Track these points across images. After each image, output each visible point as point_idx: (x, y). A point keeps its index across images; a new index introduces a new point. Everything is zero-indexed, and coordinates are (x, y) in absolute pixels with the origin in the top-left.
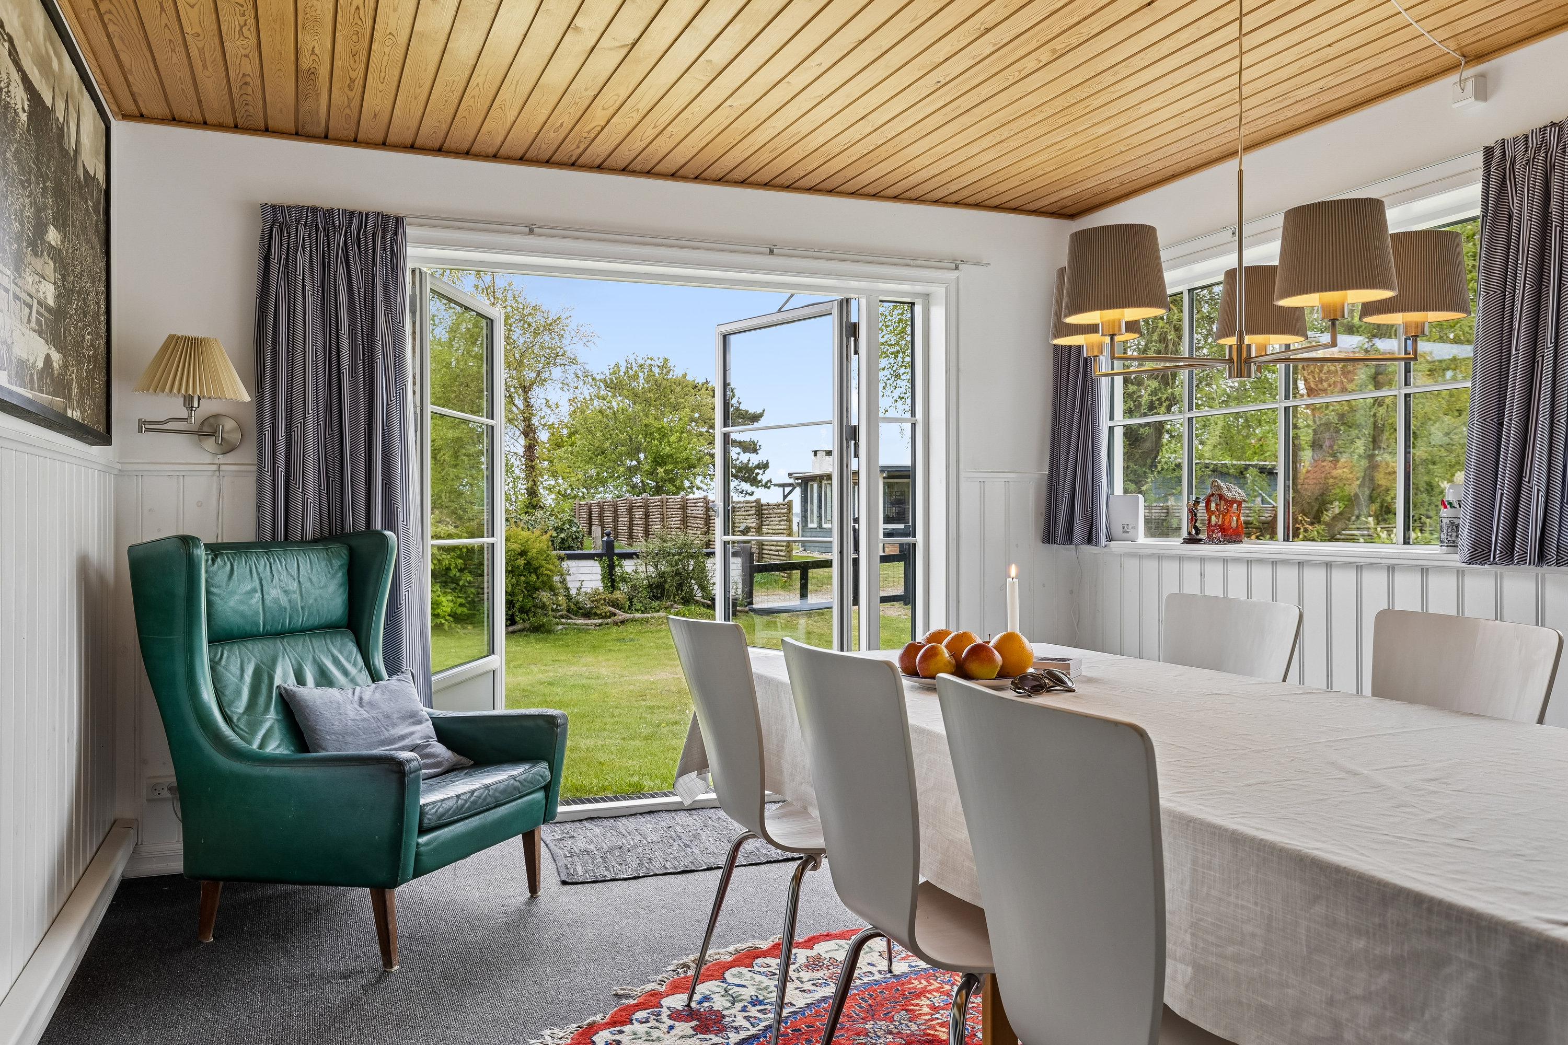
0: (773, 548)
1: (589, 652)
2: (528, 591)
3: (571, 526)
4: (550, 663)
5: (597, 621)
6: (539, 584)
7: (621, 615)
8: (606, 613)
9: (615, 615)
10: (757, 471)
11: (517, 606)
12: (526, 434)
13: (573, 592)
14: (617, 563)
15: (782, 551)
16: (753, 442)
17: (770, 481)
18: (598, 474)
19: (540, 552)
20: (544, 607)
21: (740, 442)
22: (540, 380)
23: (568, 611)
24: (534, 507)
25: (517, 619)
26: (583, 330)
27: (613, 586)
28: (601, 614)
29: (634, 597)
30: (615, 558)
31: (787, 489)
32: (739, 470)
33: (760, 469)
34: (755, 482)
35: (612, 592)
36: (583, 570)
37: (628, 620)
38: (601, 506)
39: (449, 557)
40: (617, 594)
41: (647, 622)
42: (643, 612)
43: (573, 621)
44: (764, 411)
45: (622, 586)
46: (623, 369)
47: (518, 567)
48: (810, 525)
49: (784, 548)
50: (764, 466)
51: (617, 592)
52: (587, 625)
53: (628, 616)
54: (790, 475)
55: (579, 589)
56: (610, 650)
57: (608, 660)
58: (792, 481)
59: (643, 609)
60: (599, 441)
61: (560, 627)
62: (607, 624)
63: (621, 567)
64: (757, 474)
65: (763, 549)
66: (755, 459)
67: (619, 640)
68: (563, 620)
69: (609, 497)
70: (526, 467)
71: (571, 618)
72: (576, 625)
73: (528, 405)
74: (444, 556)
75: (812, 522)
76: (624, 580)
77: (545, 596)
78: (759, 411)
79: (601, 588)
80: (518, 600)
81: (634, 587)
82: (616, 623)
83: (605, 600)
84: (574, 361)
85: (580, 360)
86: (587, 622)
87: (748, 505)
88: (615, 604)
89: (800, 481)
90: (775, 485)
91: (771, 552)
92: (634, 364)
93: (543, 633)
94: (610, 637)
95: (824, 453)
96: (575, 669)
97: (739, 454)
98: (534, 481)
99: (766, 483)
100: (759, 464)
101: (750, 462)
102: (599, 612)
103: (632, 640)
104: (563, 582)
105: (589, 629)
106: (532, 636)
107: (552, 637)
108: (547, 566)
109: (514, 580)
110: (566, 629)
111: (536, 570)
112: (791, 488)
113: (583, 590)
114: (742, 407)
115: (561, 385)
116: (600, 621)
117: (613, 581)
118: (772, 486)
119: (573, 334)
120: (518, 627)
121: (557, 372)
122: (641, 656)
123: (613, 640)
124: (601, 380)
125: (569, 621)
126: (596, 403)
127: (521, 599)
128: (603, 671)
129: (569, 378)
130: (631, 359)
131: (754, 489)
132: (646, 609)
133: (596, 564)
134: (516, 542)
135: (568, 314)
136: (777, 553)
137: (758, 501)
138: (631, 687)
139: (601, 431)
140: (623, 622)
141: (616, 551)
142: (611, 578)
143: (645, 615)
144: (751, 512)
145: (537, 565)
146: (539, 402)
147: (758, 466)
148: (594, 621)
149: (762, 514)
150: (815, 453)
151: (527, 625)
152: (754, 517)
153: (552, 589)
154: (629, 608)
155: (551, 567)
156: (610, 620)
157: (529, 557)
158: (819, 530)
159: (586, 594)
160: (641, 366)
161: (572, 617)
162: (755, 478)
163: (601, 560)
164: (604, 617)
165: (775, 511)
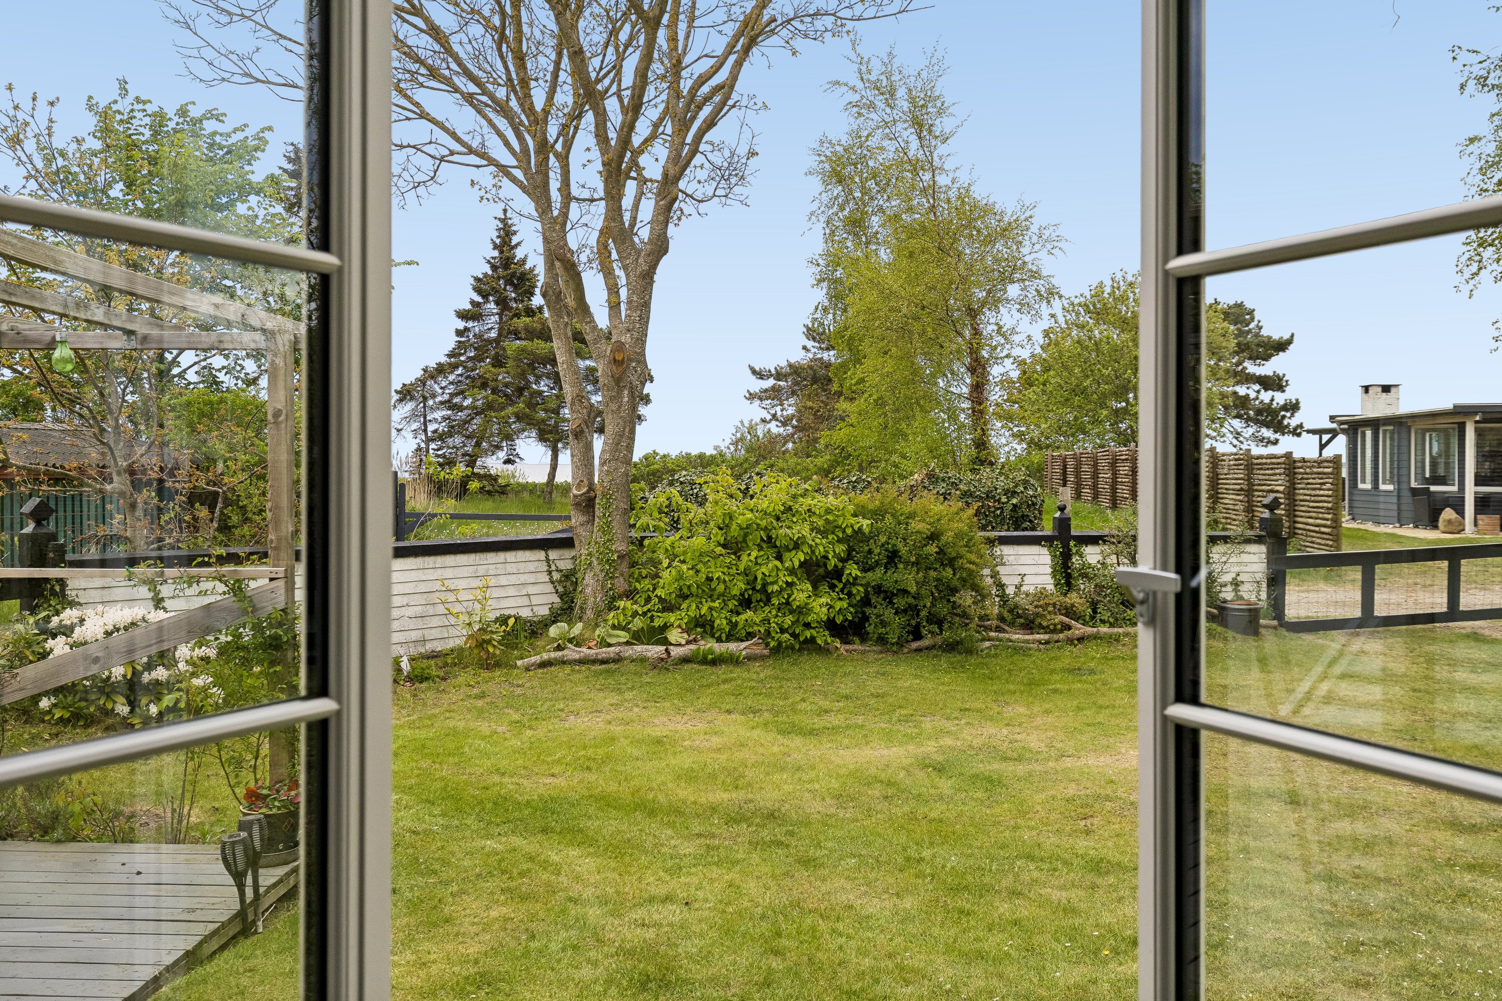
0: (1311, 521)
1: (1022, 692)
2: (940, 592)
3: (1025, 488)
4: (956, 714)
5: (1041, 637)
6: (955, 583)
7: (1079, 629)
8: (1055, 625)
9: (1069, 628)
10: (1283, 413)
11: (924, 613)
12: (972, 370)
13: (1010, 591)
14: (1074, 550)
15: (1325, 526)
16: (1278, 376)
17: (1301, 426)
18: (1076, 419)
19: (959, 535)
20: (965, 615)
21: (1260, 377)
22: (994, 301)
23: (1002, 619)
24: (982, 463)
25: (924, 632)
26: (1047, 233)
27: (1069, 584)
28: (1048, 627)
29: (1098, 602)
30: (1072, 543)
31: (1326, 437)
32: (1259, 412)
33: (1287, 411)
34: (1280, 428)
35: (1065, 595)
36: (1023, 560)
37: (1089, 637)
38: (1078, 459)
39: (824, 541)
40: (1073, 598)
41: (1117, 640)
42: (1112, 625)
43: (1007, 636)
44: (1292, 335)
45: (1082, 584)
46: (1108, 290)
47: (927, 557)
48: (1361, 486)
49: (1329, 523)
50: (1293, 407)
51: (1074, 595)
52: (1027, 642)
53: (1089, 630)
54: (1332, 418)
55: (1018, 587)
56: (1055, 691)
57: (1048, 712)
58: (1334, 426)
59: (1111, 620)
60: (1077, 378)
61: (987, 644)
62: (1057, 641)
63: (1081, 556)
64: (1284, 417)
65: (1295, 522)
66: (1280, 398)
67: (1071, 671)
68: (992, 634)
69: (1089, 447)
70: (974, 411)
71: (1004, 631)
72: (1011, 641)
73: (976, 332)
74: (818, 541)
75: (1363, 481)
76: (1085, 576)
77: (966, 598)
78: (1286, 336)
79: (1050, 587)
80: (925, 606)
81: (1099, 587)
82: (1070, 641)
83: (1054, 605)
84: (1035, 275)
85: (1045, 273)
86: (1027, 637)
87: (1274, 460)
88: (1069, 612)
89: (1346, 426)
90: (1309, 431)
91: (1308, 527)
92: (1122, 283)
93: (960, 653)
94: (1059, 665)
95: (1380, 389)
96: (993, 731)
97: (1258, 392)
98: (983, 430)
99: (1295, 429)
100: (1286, 404)
101: (1274, 403)
102: (1045, 624)
103: (1092, 672)
104: (995, 575)
105: (1030, 649)
106: (944, 661)
107: (973, 660)
108: (968, 555)
109: (921, 575)
110: (996, 647)
111: (951, 562)
112: (1329, 436)
113: (1024, 589)
114: (1264, 332)
115: (1018, 307)
116: (1046, 637)
117: (1068, 577)
118: (1304, 434)
119: (1035, 239)
120: (925, 642)
121: (1013, 290)
122: (1101, 707)
123: (1063, 670)
124: (1080, 305)
125: (1002, 635)
126: (1074, 333)
127: (928, 604)
128: (1034, 741)
129: (1030, 296)
130: (1119, 276)
131: (1277, 436)
132: (1117, 620)
133: (1045, 551)
134: (924, 521)
135: (1028, 214)
136: (1317, 529)
137: (1289, 455)
138: (1072, 790)
139: (1080, 366)
140: (1081, 639)
141: (1073, 533)
142: (1065, 572)
143: (1116, 630)
144: (1277, 471)
145: (954, 554)
146: (990, 328)
147: (1285, 408)
148: (1037, 637)
149: (1295, 473)
150: (1366, 389)
151: (939, 640)
152: (1282, 477)
153: (975, 588)
154: (1093, 618)
155: (973, 557)
156: (1061, 636)
157: (943, 542)
158: (1373, 492)
159: (1027, 595)
160: (1131, 284)
161: (1007, 628)
162: (1280, 422)
163: (1051, 546)
164: (1054, 631)
165: (1315, 470)
